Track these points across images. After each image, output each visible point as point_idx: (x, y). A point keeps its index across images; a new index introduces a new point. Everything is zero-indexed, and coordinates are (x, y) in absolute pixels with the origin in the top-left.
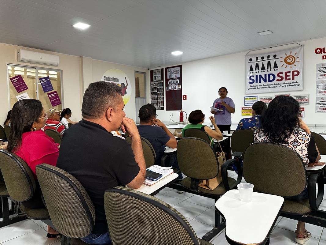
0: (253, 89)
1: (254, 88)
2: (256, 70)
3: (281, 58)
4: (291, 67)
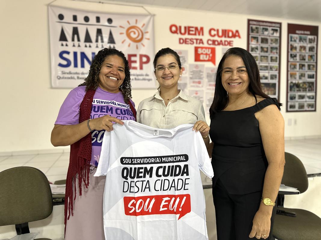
0: (69, 78)
1: (72, 78)
2: (73, 40)
3: (121, 27)
4: (137, 48)
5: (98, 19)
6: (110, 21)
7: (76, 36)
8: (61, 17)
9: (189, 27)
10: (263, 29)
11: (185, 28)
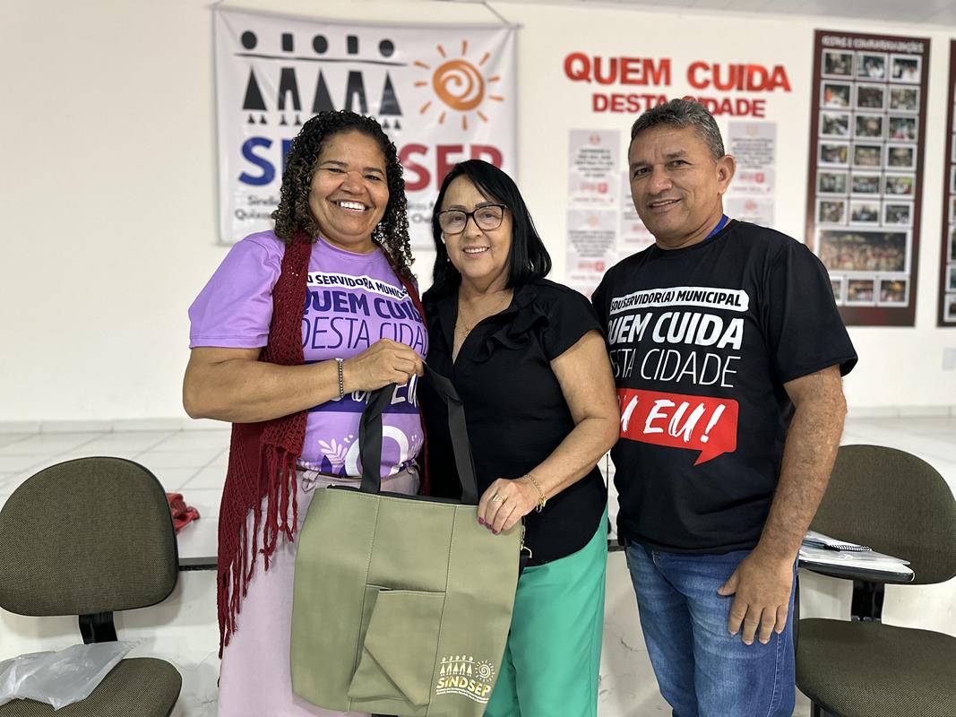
2: (281, 106)
3: (418, 64)
4: (465, 126)
5: (353, 44)
6: (387, 47)
7: (289, 95)
8: (249, 40)
9: (626, 61)
10: (867, 59)
11: (613, 62)
